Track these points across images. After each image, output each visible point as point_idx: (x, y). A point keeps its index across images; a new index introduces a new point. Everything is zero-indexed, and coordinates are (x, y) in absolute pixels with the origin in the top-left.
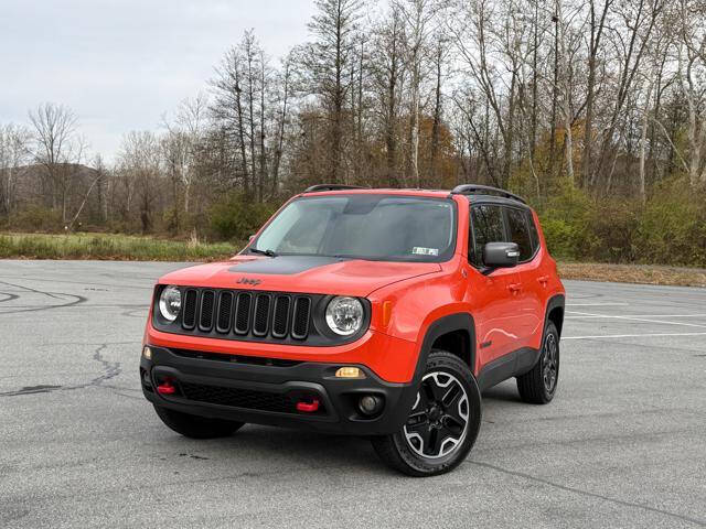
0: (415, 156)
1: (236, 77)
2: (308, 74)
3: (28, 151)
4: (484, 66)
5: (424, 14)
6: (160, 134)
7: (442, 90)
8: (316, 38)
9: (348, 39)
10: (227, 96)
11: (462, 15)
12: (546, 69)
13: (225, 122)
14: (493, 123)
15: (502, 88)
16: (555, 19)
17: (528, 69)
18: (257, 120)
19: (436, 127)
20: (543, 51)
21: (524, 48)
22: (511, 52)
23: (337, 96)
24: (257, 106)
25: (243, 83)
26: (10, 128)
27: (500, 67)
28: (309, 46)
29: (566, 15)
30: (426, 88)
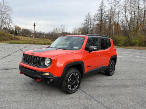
0: (113, 30)
1: (87, 19)
2: (97, 18)
3: (60, 31)
4: (126, 16)
5: (116, 8)
6: (77, 28)
7: (119, 19)
8: (98, 12)
9: (103, 12)
10: (85, 22)
11: (122, 7)
12: (136, 15)
13: (85, 26)
14: (127, 24)
15: (129, 19)
16: (138, 7)
17: (133, 15)
18: (90, 25)
19: (117, 25)
20: (136, 12)
21: (132, 12)
22: (130, 13)
23: (101, 21)
24: (90, 23)
25: (88, 20)
26: (58, 28)
27: (129, 15)
28: (97, 13)
29: (140, 6)
30: (116, 19)
